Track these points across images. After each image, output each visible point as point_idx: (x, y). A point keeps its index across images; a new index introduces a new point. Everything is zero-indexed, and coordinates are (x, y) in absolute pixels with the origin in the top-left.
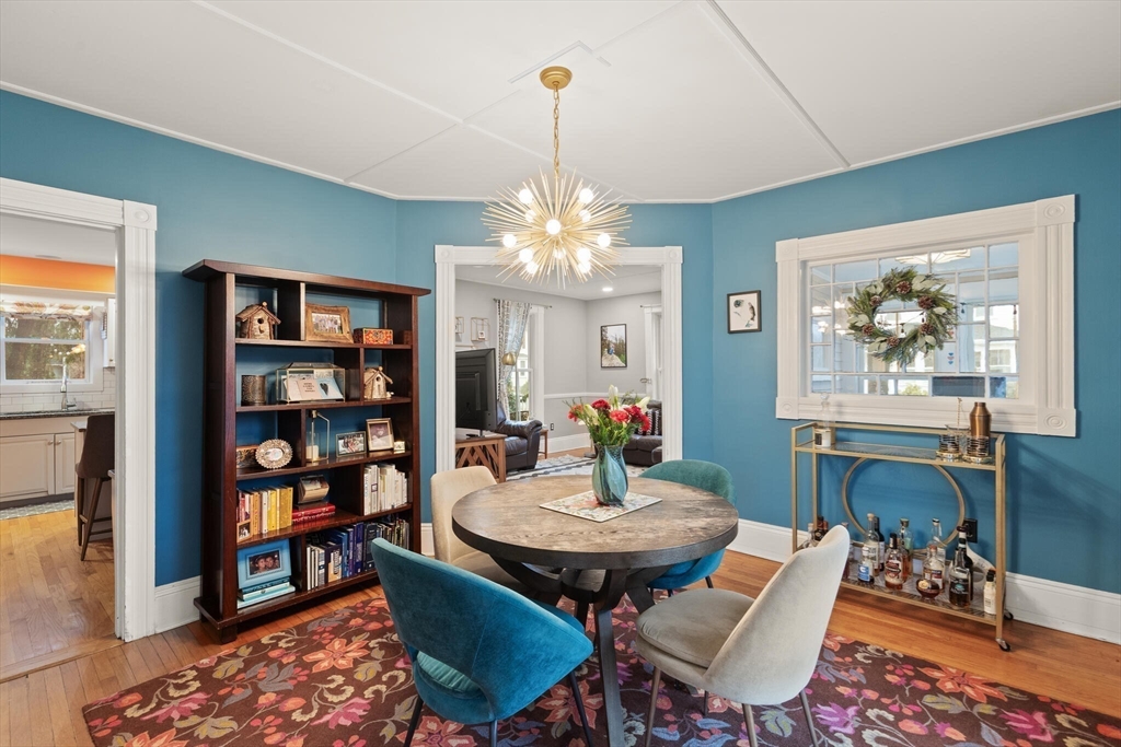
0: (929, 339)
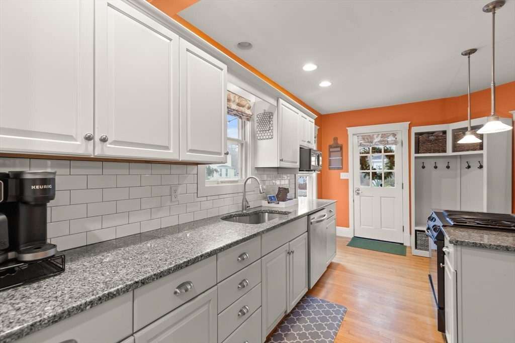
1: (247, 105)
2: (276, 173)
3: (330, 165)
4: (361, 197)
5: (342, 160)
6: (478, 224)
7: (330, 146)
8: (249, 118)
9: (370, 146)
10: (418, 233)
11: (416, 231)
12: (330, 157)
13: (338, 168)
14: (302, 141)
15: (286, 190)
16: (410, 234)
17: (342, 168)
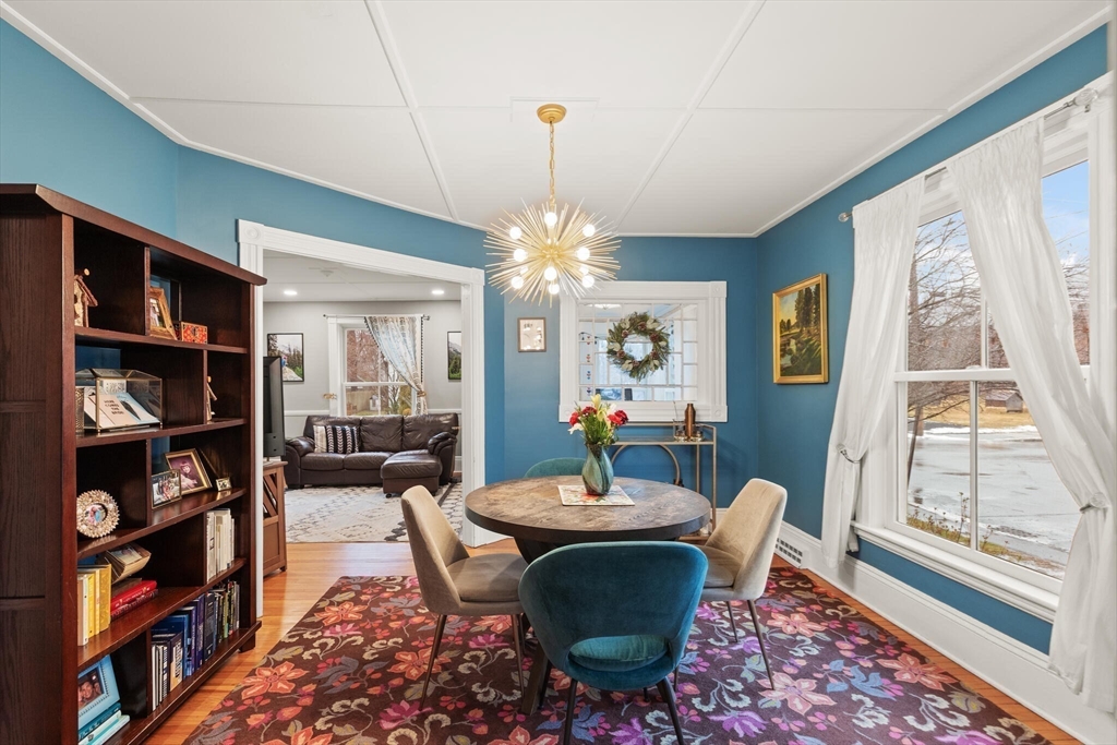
0: (656, 362)
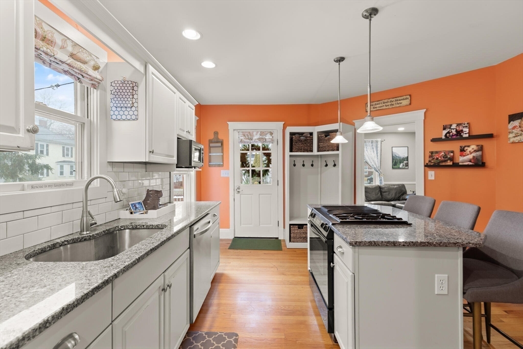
1: (92, 63)
2: (144, 170)
3: (210, 161)
4: (242, 195)
5: (223, 156)
6: (356, 218)
7: (209, 140)
8: (96, 84)
9: (250, 143)
10: (291, 226)
11: (290, 225)
12: (210, 152)
13: (219, 166)
14: (180, 129)
15: (158, 194)
16: (284, 228)
17: (222, 166)
